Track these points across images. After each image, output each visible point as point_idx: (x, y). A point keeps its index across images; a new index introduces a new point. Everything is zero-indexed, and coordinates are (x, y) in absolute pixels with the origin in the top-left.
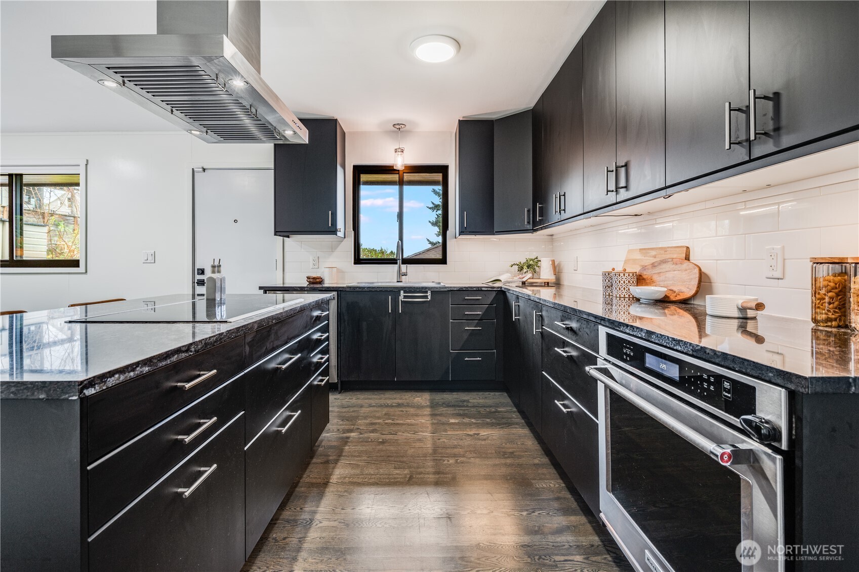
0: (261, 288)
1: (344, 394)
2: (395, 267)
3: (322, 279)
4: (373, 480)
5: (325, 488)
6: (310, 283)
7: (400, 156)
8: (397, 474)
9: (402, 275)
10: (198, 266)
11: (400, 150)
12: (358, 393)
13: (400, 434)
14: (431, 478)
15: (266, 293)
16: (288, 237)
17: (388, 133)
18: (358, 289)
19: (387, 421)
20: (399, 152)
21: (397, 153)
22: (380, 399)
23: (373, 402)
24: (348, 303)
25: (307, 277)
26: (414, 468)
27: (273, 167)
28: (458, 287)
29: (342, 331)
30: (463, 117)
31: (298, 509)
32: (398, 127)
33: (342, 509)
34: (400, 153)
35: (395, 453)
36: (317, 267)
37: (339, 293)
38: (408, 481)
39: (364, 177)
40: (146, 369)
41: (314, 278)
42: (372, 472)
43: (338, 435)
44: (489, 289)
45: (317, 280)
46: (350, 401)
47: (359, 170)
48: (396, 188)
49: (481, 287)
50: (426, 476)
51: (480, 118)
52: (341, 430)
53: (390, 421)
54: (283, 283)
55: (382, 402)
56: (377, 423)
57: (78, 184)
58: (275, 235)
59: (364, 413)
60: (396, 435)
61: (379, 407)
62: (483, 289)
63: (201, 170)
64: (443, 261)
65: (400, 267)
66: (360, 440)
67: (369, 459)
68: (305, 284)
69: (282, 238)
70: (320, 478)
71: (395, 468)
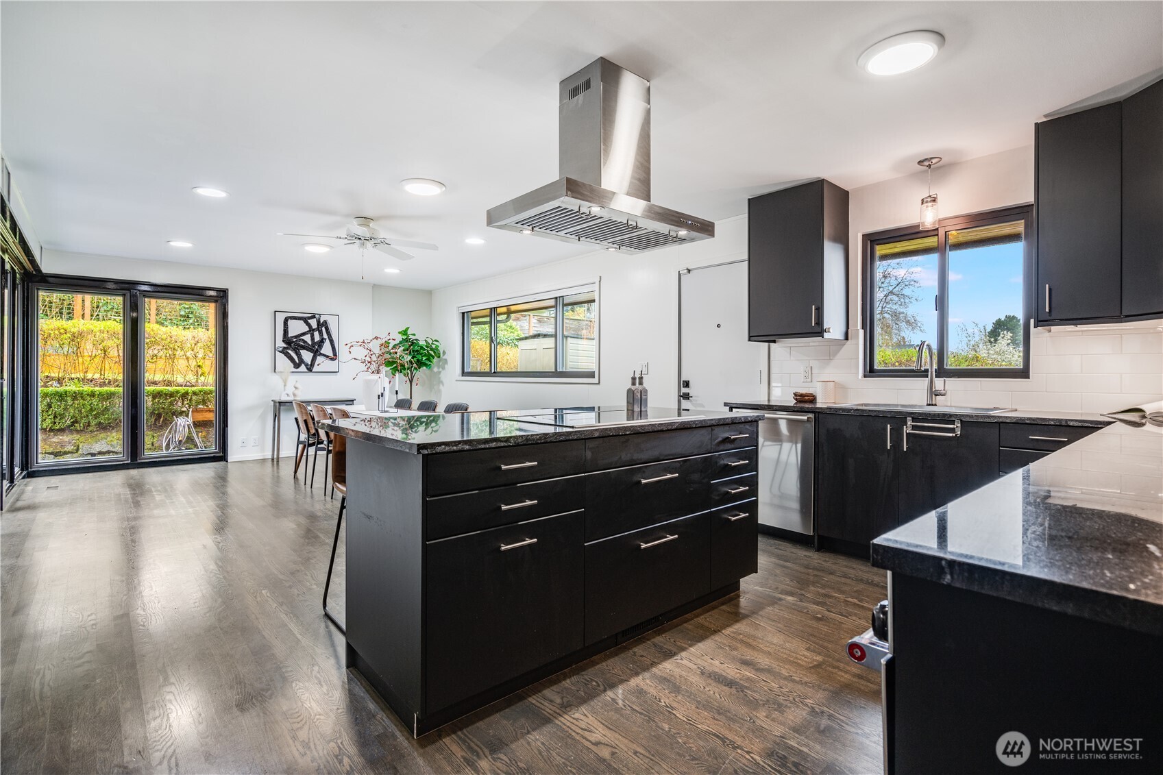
0: (726, 404)
1: (821, 554)
2: (923, 383)
3: (814, 396)
4: (769, 649)
5: (712, 634)
6: (799, 401)
7: (930, 208)
8: (804, 655)
9: (936, 395)
10: (683, 378)
11: (929, 199)
12: (841, 557)
13: (854, 618)
14: (845, 678)
15: (732, 411)
16: (774, 342)
17: (914, 176)
18: (841, 412)
19: (849, 599)
20: (927, 202)
21: (925, 205)
22: (868, 572)
23: (852, 573)
24: (828, 431)
25: (794, 394)
26: (833, 659)
27: (746, 257)
28: (1015, 418)
29: (820, 468)
30: (1046, 116)
31: (672, 640)
32: (927, 163)
33: (711, 659)
34: (930, 204)
35: (825, 635)
36: (809, 380)
37: (817, 415)
38: (810, 667)
39: (880, 250)
40: (467, 447)
41: (801, 395)
42: (775, 642)
43: (771, 594)
44: (1086, 425)
45: (806, 398)
46: (823, 563)
47: (873, 240)
48: (934, 258)
49: (1066, 420)
50: (840, 673)
51: (1080, 108)
52: (780, 590)
53: (855, 601)
54: (769, 400)
55: (866, 576)
56: (833, 597)
57: (594, 301)
58: (749, 340)
59: (827, 581)
60: (847, 617)
61: (857, 580)
62: (1071, 424)
63: (686, 271)
64: (1024, 373)
65: (931, 382)
66: (793, 607)
67: (785, 628)
68: (791, 402)
69: (767, 344)
70: (714, 624)
71: (808, 649)
